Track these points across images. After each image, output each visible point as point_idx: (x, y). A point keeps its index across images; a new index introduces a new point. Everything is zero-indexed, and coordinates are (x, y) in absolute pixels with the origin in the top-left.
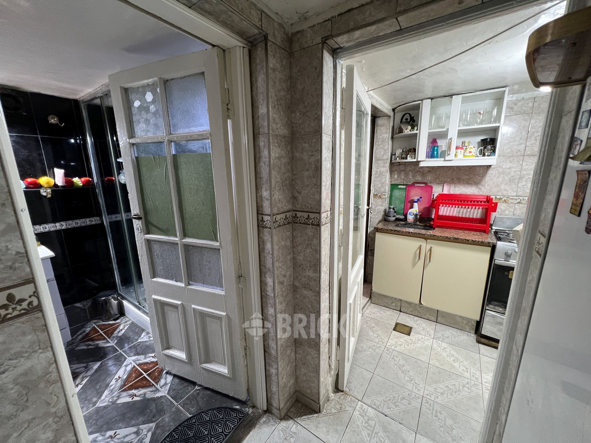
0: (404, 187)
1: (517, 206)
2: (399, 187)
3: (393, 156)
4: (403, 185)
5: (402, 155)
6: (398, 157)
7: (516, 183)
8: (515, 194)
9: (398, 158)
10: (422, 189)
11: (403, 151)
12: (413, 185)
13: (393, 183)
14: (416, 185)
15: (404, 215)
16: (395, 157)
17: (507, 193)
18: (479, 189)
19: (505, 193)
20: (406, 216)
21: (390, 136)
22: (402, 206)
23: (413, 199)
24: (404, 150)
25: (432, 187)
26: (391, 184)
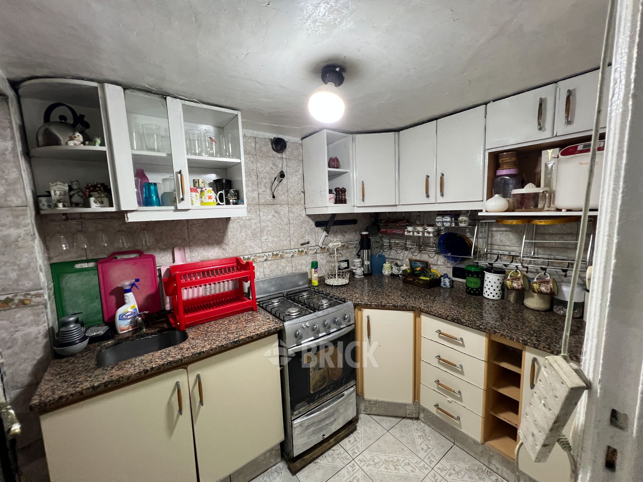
0: (91, 265)
1: (265, 264)
2: (78, 266)
3: (43, 200)
4: (87, 261)
5: (71, 197)
6: (59, 201)
7: (259, 236)
8: (261, 251)
9: (60, 205)
10: (135, 264)
11: (71, 189)
12: (112, 258)
13: (55, 260)
14: (119, 257)
15: (106, 324)
16: (49, 201)
17: (253, 251)
18: (223, 249)
19: (251, 250)
20: (111, 323)
21: (19, 149)
22: (97, 305)
23: (119, 285)
24: (75, 187)
25: (153, 258)
26: (52, 265)
